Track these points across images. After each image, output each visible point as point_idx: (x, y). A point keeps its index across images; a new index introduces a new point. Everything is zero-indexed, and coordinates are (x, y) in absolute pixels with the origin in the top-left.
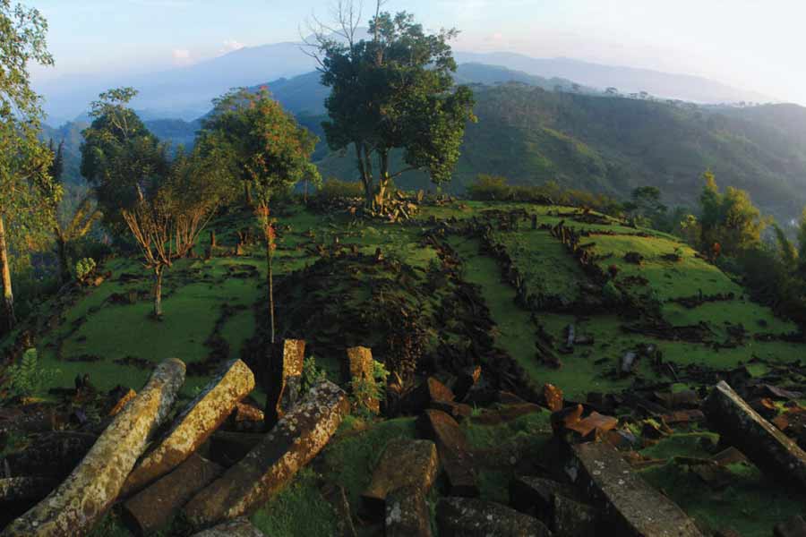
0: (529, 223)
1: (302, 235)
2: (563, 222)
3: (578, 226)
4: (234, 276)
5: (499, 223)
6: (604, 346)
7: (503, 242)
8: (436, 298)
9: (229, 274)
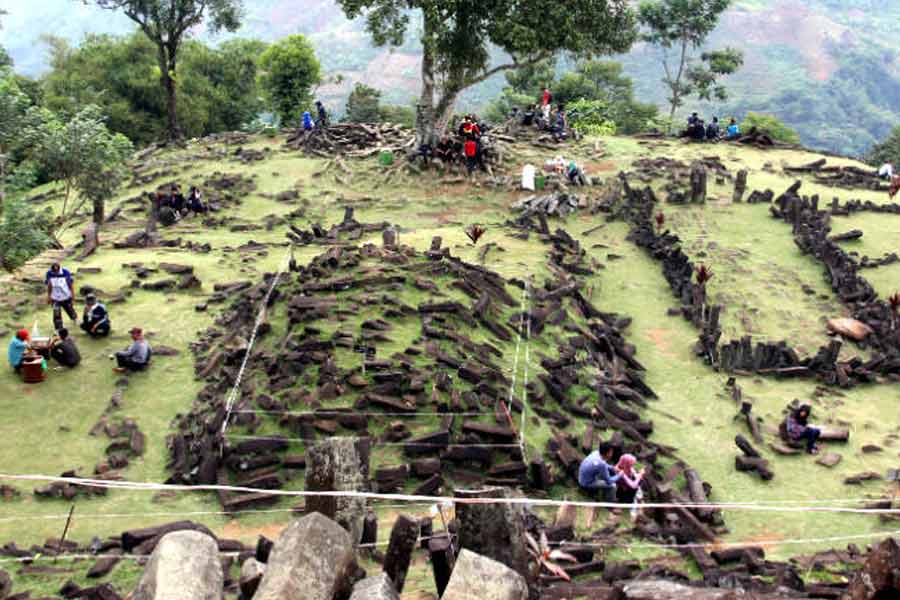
0: (728, 189)
1: (284, 198)
2: (798, 185)
3: (827, 195)
4: (147, 287)
5: (668, 188)
6: (869, 449)
7: (675, 229)
8: (547, 345)
9: (135, 284)
